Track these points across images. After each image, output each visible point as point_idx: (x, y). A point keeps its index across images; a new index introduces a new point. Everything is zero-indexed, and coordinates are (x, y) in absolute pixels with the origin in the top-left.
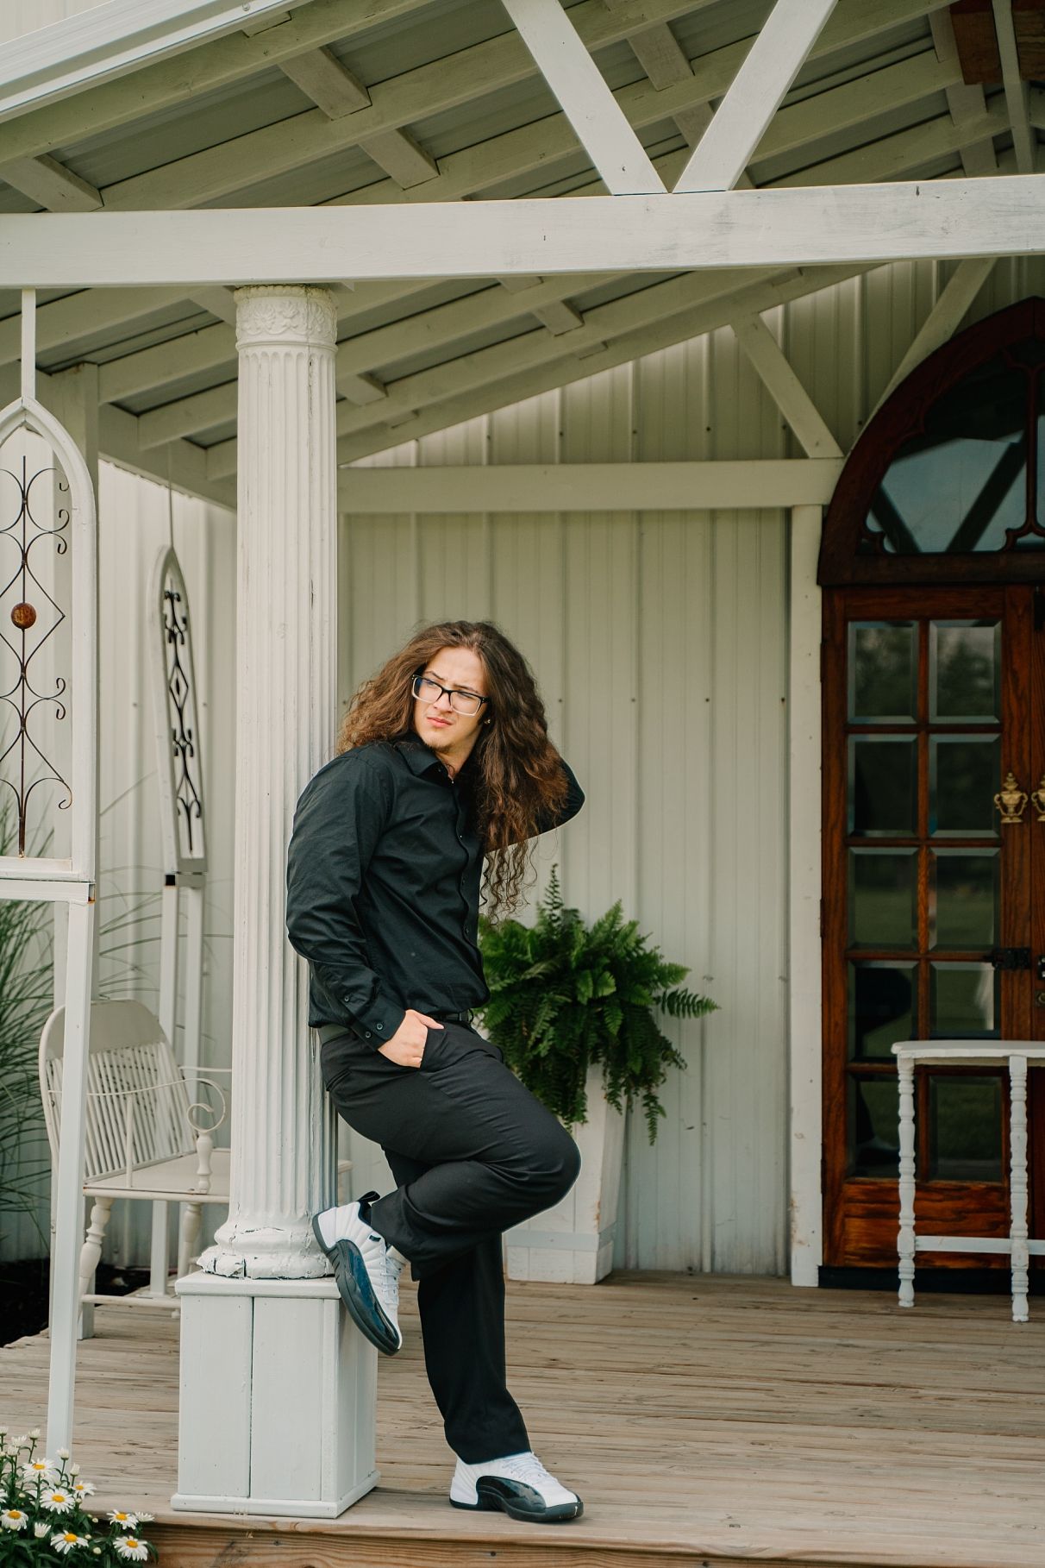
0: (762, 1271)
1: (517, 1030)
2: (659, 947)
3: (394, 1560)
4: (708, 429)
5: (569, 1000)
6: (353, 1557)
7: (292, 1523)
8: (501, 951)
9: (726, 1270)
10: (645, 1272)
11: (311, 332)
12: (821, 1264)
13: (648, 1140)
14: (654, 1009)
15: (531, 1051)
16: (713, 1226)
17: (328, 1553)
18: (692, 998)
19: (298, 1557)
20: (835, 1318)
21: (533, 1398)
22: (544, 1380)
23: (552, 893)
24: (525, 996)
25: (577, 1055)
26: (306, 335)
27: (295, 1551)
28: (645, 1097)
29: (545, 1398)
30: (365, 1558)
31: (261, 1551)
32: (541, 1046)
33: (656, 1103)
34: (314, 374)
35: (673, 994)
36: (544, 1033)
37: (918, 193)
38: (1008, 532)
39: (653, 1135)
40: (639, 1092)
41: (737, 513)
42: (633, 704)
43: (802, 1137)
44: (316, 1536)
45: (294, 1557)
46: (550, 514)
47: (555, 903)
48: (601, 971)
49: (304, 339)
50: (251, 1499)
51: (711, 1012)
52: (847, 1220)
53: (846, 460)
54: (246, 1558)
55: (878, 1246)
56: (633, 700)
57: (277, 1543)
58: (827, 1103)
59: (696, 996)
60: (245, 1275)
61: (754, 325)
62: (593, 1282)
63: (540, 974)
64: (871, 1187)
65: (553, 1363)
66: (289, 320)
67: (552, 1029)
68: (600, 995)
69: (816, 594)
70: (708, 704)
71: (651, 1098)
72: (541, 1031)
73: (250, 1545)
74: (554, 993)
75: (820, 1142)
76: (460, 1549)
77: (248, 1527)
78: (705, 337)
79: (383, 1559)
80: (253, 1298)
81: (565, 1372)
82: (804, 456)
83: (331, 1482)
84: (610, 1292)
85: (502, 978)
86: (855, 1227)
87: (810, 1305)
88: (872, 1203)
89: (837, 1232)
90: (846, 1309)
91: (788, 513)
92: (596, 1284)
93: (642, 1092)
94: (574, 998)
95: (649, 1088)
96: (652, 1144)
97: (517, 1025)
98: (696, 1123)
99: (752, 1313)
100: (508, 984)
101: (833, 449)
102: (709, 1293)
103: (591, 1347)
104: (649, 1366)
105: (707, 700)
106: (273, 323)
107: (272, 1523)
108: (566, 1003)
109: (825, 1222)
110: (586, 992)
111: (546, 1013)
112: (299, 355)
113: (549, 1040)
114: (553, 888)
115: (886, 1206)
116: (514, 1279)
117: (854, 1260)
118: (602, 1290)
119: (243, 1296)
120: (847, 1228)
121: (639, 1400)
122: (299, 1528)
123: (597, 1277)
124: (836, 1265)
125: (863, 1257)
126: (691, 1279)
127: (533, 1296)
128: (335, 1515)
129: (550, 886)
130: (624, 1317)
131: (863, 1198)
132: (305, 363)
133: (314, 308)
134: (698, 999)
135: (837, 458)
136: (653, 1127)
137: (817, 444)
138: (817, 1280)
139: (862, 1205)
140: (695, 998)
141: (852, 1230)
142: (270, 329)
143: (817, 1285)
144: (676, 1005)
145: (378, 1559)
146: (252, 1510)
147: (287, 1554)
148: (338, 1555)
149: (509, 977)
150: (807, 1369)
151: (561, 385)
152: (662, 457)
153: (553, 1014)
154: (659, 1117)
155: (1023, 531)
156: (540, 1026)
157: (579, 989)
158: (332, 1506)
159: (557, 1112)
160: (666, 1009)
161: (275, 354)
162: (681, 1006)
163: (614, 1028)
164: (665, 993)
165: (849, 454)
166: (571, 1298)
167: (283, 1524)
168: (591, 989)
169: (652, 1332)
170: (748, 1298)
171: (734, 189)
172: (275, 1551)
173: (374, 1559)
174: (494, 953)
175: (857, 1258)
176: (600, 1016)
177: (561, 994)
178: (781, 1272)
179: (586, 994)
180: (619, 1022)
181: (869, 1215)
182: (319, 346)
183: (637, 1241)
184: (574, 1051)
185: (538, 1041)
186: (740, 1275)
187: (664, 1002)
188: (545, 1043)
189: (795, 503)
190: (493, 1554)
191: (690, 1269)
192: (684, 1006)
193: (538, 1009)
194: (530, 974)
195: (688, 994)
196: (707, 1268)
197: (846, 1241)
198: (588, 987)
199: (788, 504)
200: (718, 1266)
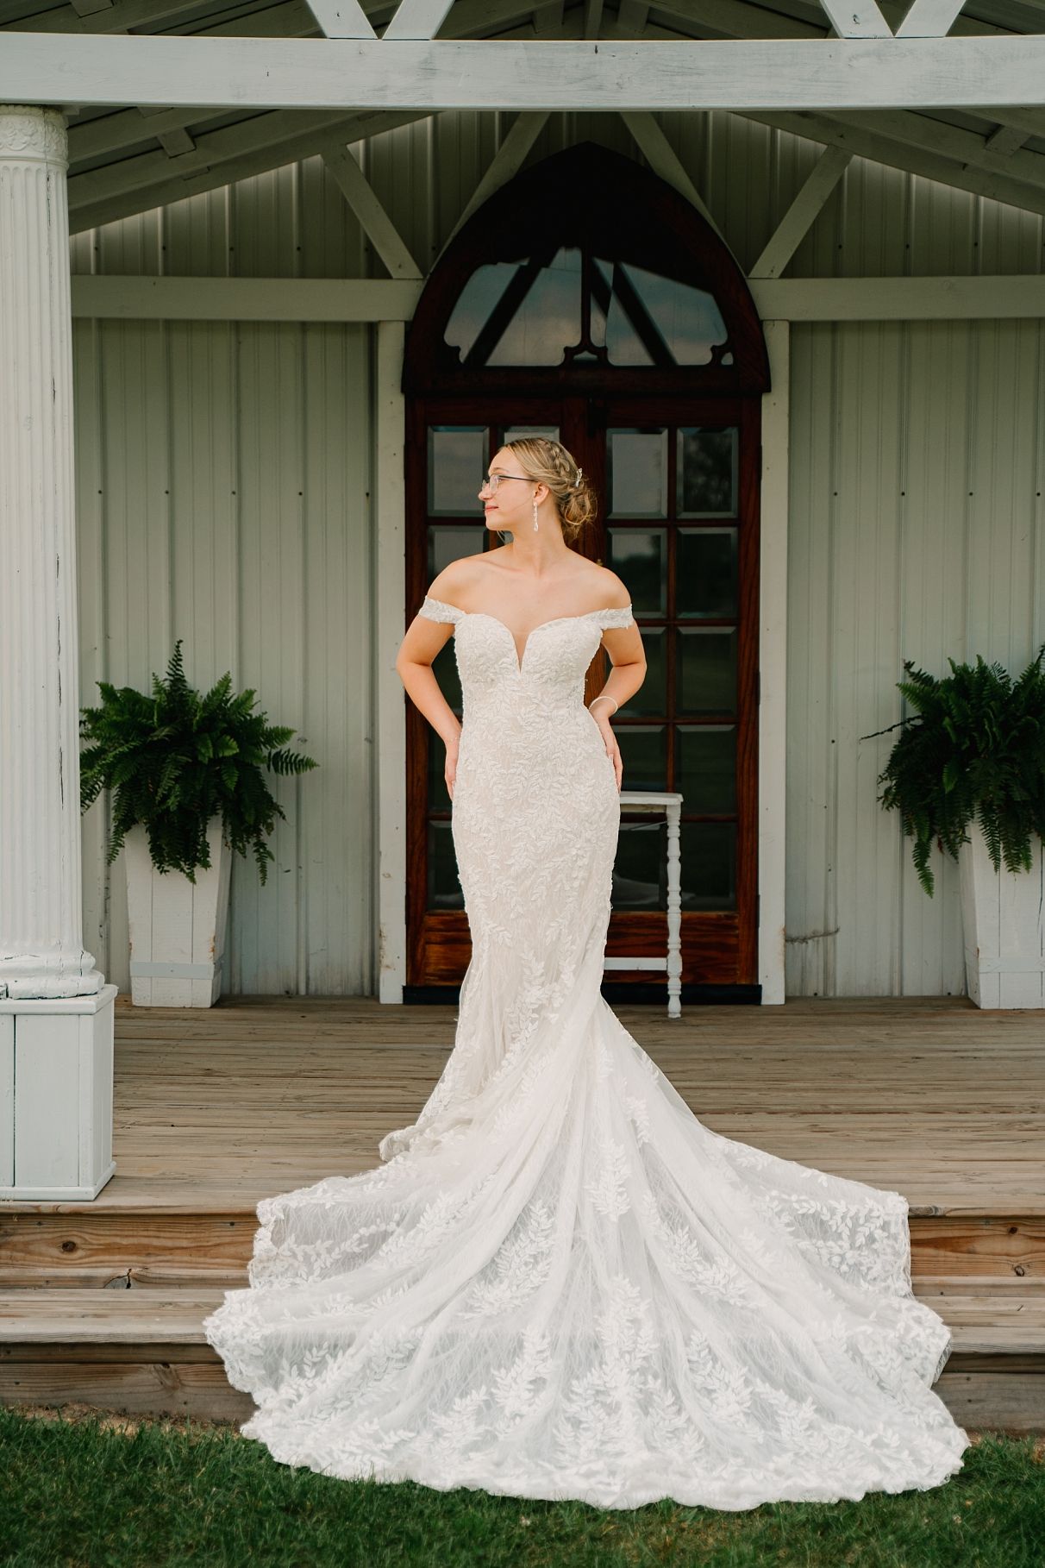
0: (351, 993)
1: (144, 787)
2: (266, 713)
3: (145, 1233)
4: (299, 249)
5: (190, 761)
6: (108, 1233)
7: (54, 1206)
8: (127, 716)
9: (319, 993)
10: (247, 996)
11: (48, 149)
12: (405, 985)
13: (260, 882)
14: (263, 767)
15: (159, 806)
16: (307, 955)
17: (86, 1230)
18: (293, 758)
19: (59, 1234)
20: (429, 1029)
21: (208, 1100)
22: (208, 1086)
23: (175, 667)
24: (149, 757)
25: (198, 808)
26: (45, 152)
27: (56, 1230)
28: (255, 844)
29: (218, 1101)
30: (119, 1233)
31: (25, 1231)
32: (170, 802)
33: (265, 849)
34: (51, 189)
35: (278, 754)
36: (170, 789)
37: (596, 52)
38: (567, 350)
39: (264, 878)
40: (250, 840)
41: (325, 327)
42: (234, 496)
43: (389, 876)
44: (76, 1215)
45: (56, 1235)
46: (155, 321)
47: (177, 674)
48: (219, 734)
49: (42, 156)
50: (15, 1188)
51: (310, 769)
52: (427, 946)
53: (426, 282)
54: (12, 1238)
55: (454, 967)
56: (234, 493)
57: (40, 1224)
58: (410, 847)
59: (298, 755)
60: (7, 996)
61: (342, 155)
62: (209, 1006)
63: (165, 736)
64: (447, 918)
65: (209, 1073)
66: (29, 138)
67: (177, 786)
68: (221, 755)
69: (400, 402)
70: (301, 497)
71: (260, 845)
72: (167, 788)
73: (16, 1226)
74: (176, 754)
75: (405, 880)
76: (203, 1221)
77: (15, 1211)
78: (294, 166)
79: (135, 1233)
80: (15, 1016)
81: (223, 1079)
82: (387, 276)
83: (88, 1170)
84: (225, 1014)
85: (127, 742)
86: (434, 952)
87: (403, 1019)
88: (449, 931)
89: (419, 957)
90: (434, 1021)
91: (372, 329)
92: (211, 1007)
93: (253, 840)
94: (195, 758)
95: (258, 837)
96: (263, 884)
97: (143, 783)
98: (293, 867)
99: (357, 1027)
100: (135, 746)
101: (414, 271)
102: (312, 1012)
103: (233, 1058)
104: (293, 1072)
105: (300, 494)
106: (14, 140)
107: (37, 1207)
108: (188, 762)
109: (409, 947)
110: (206, 753)
111: (170, 773)
112: (38, 171)
113: (176, 797)
114: (176, 662)
115: (461, 933)
116: (138, 1005)
117: (434, 980)
118: (217, 1012)
119: (7, 1014)
120: (427, 953)
121: (299, 1098)
122: (61, 1210)
123: (212, 1002)
124: (418, 985)
125: (442, 978)
126: (287, 1001)
127: (161, 1018)
128: (93, 1198)
129: (174, 660)
130: (250, 1033)
131: (442, 927)
132: (43, 178)
133: (50, 128)
134: (300, 758)
135: (417, 279)
136: (263, 870)
137: (400, 266)
138: (402, 998)
139: (441, 933)
140: (296, 757)
141: (431, 954)
142: (11, 145)
143: (401, 1002)
144: (280, 764)
145: (131, 1233)
146: (17, 1197)
147: (49, 1233)
148: (95, 1232)
149: (133, 740)
150: (425, 1069)
151: (164, 204)
152: (256, 273)
153: (177, 773)
154: (268, 861)
155: (578, 349)
156: (166, 783)
157: (200, 751)
158: (90, 1190)
159: (180, 859)
160: (272, 767)
161: (16, 168)
162: (284, 765)
163: (231, 785)
164: (270, 753)
165: (428, 277)
166: (196, 1020)
167: (46, 1207)
168: (211, 750)
169: (281, 1045)
170: (348, 1015)
171: (435, 39)
172: (38, 1230)
173: (126, 1233)
174: (119, 719)
175: (436, 978)
176: (218, 774)
177: (182, 755)
178: (367, 993)
179: (207, 755)
180: (236, 779)
181: (445, 942)
182: (56, 164)
183: (241, 970)
184: (196, 805)
185: (165, 798)
186: (332, 997)
187: (269, 761)
188: (173, 798)
189: (382, 319)
190: (232, 1224)
191: (287, 992)
192: (287, 764)
193: (163, 768)
194: (156, 736)
195: (291, 753)
196: (303, 991)
197: (427, 964)
198: (208, 748)
199: (373, 318)
200: (312, 988)
